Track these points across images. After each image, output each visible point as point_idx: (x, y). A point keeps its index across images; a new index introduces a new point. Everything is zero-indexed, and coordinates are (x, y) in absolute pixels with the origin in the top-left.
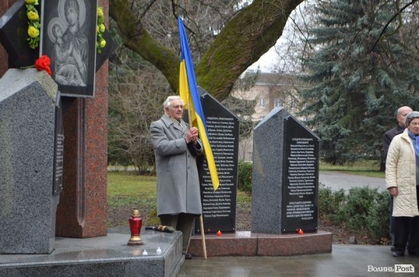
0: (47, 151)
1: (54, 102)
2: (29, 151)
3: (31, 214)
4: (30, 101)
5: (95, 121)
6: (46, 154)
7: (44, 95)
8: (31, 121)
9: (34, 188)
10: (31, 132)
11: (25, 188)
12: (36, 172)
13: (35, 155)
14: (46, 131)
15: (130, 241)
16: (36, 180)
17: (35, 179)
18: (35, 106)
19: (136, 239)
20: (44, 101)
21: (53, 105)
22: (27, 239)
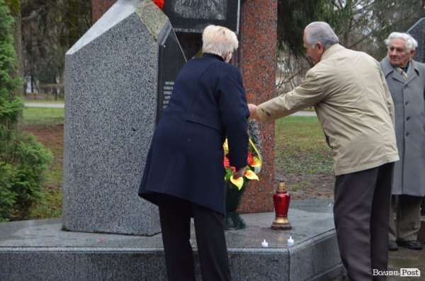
0: (147, 104)
1: (156, 40)
2: (126, 103)
3: (128, 183)
4: (126, 39)
5: (255, 66)
6: (145, 108)
7: (143, 31)
8: (128, 64)
9: (132, 151)
10: (128, 79)
11: (122, 150)
12: (134, 130)
13: (132, 109)
14: (145, 77)
15: (274, 223)
16: (134, 141)
17: (132, 139)
18: (133, 46)
19: (281, 221)
20: (143, 39)
21: (155, 43)
22: (123, 216)
